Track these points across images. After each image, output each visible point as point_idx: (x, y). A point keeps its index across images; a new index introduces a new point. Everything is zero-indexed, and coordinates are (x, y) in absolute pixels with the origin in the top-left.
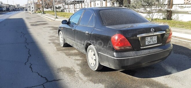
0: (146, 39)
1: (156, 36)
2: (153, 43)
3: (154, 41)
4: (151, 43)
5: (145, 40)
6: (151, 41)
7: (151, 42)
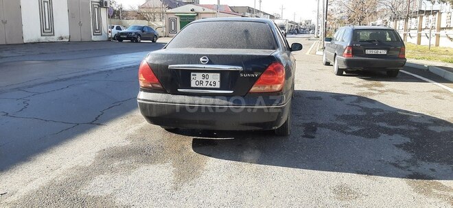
0: (192, 77)
1: (219, 74)
2: (208, 86)
3: (212, 83)
4: (204, 86)
5: (190, 78)
6: (204, 82)
7: (205, 84)
